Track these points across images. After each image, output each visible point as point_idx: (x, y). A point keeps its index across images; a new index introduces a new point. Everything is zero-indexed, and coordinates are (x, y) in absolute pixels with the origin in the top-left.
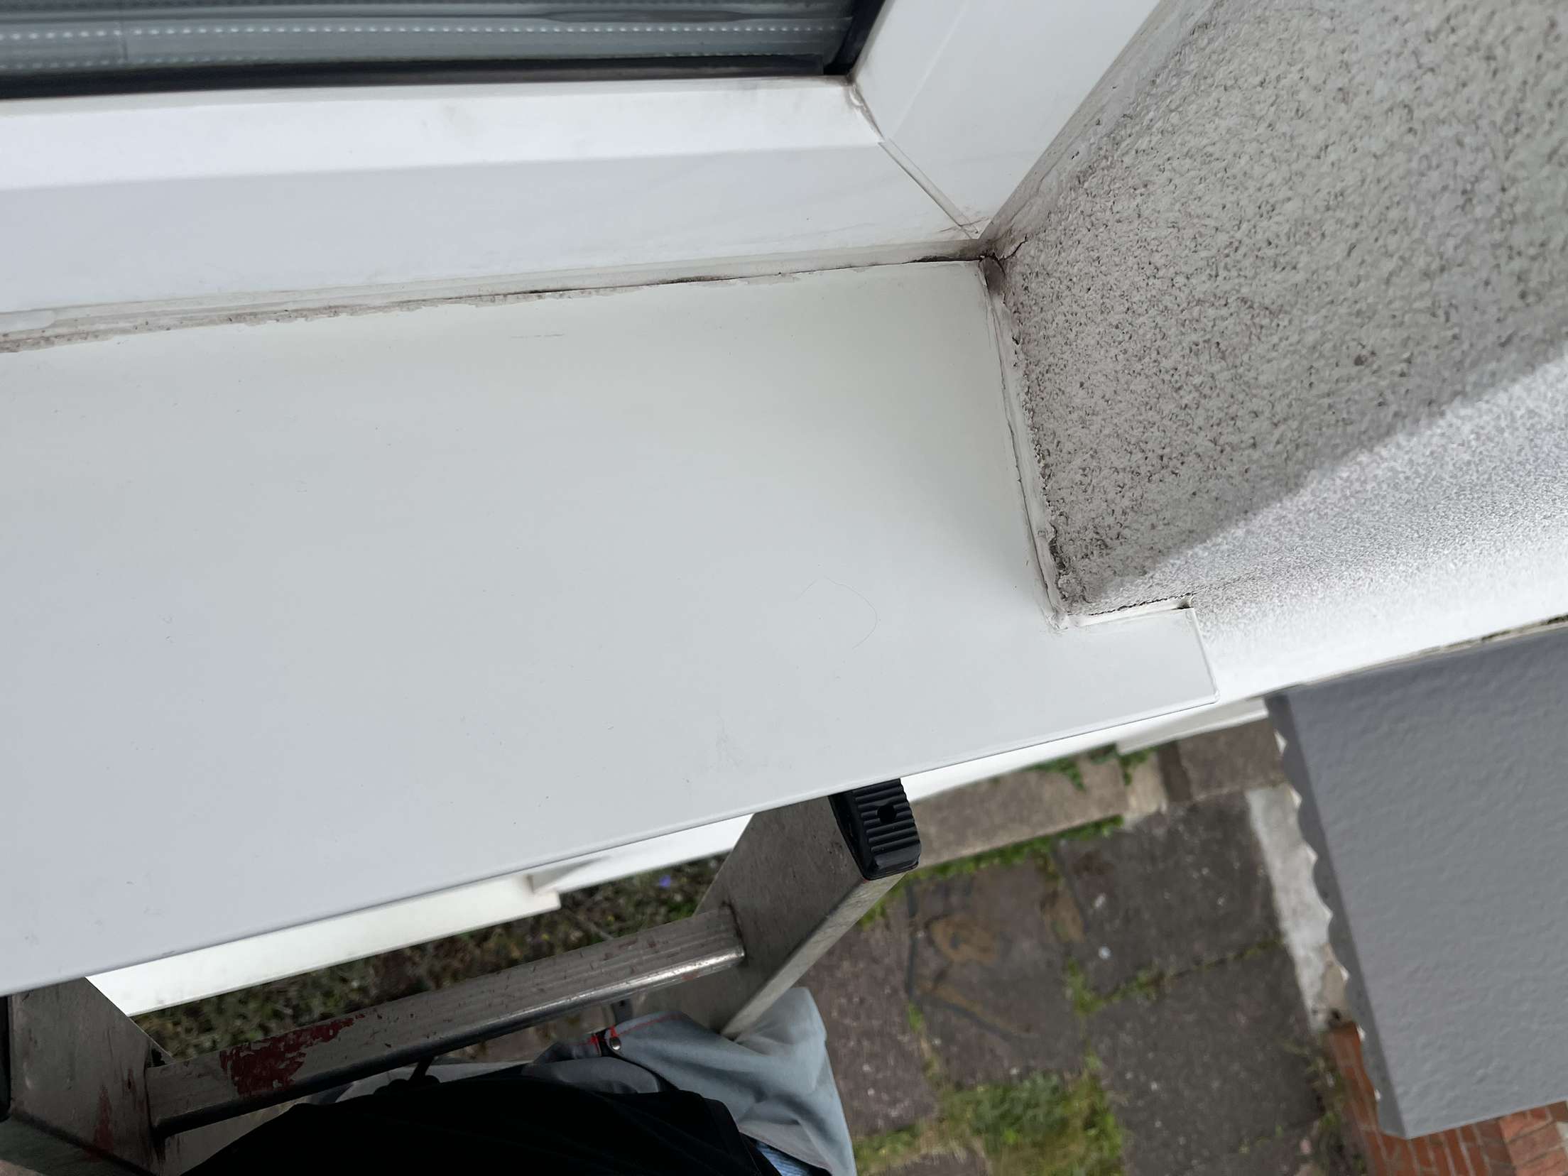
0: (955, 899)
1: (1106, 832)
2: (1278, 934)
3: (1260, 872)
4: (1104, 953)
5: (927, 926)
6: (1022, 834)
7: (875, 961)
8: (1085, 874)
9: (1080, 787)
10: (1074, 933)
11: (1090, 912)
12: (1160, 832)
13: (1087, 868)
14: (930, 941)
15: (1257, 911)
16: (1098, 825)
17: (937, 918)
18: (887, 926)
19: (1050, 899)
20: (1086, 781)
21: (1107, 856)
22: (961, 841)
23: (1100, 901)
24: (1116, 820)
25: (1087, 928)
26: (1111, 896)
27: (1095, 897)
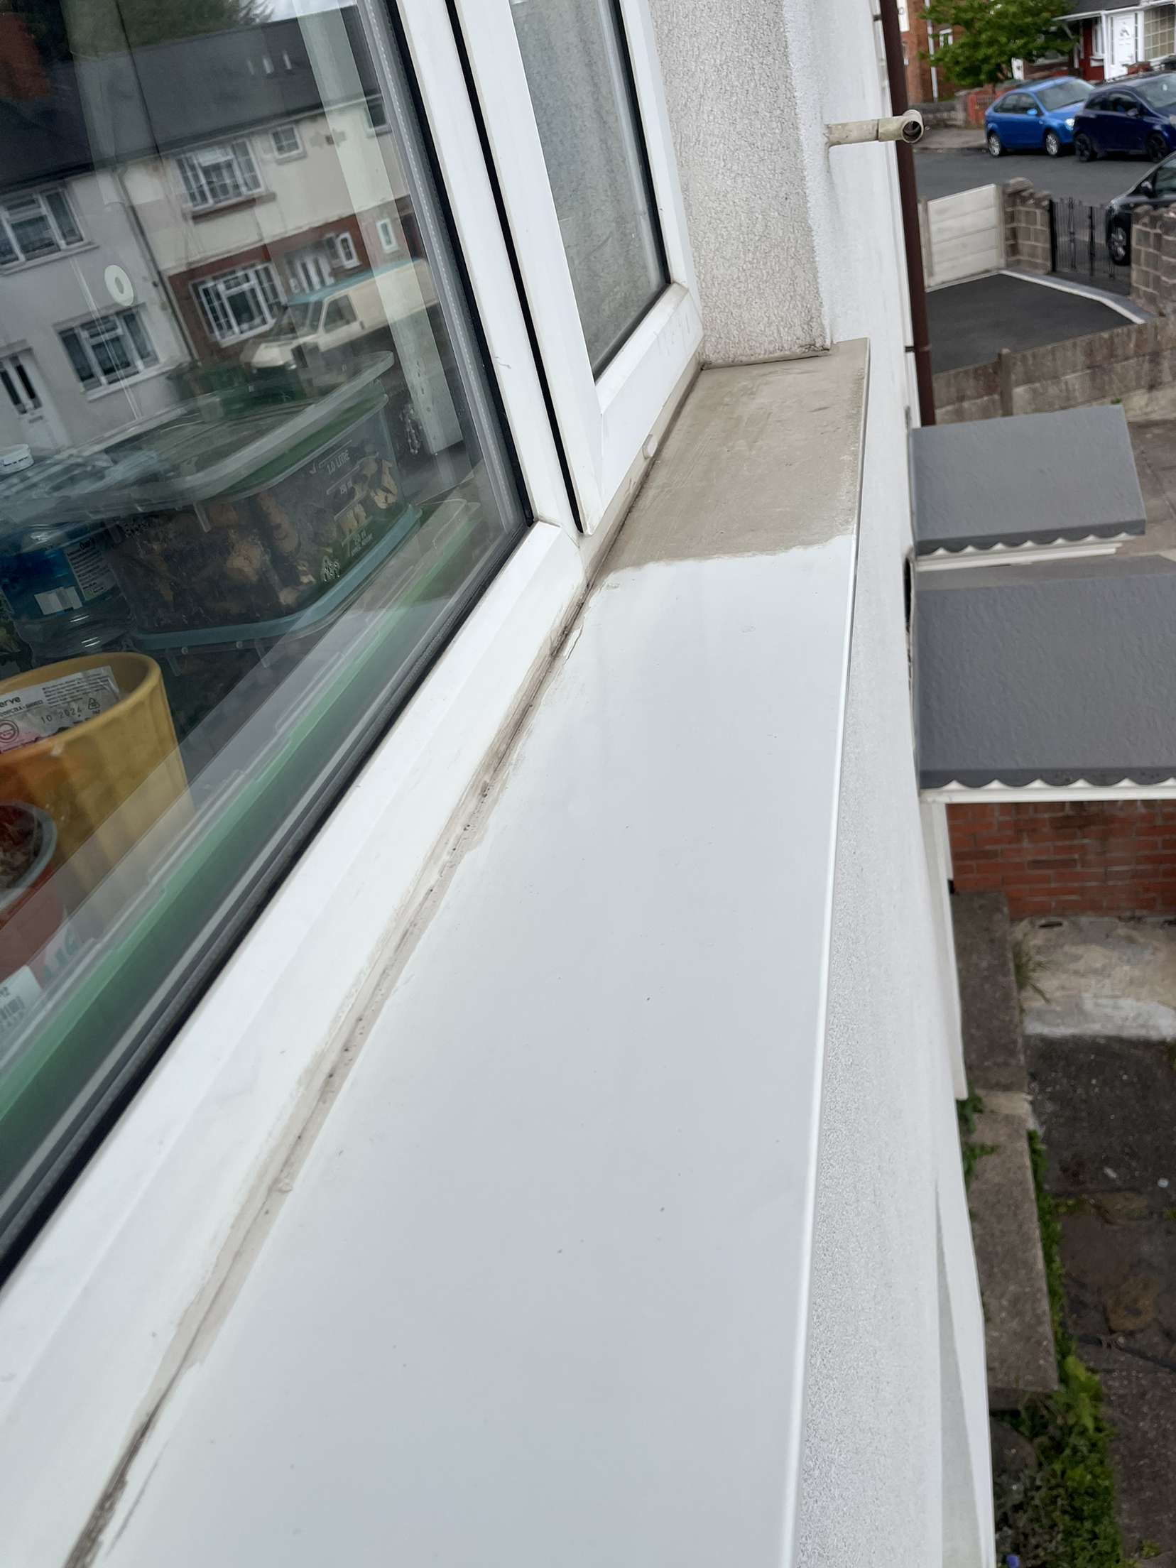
0: (1088, 1298)
1: (1042, 1147)
2: (1162, 1043)
3: (1102, 1041)
4: (1164, 1183)
5: (1112, 1332)
6: (1031, 1210)
7: (1143, 1395)
8: (1081, 1177)
9: (993, 1150)
10: (1138, 1203)
11: (1119, 1183)
12: (1050, 1107)
13: (1075, 1175)
14: (1130, 1334)
15: (1139, 1053)
16: (1034, 1151)
17: (1107, 1320)
18: (1109, 1372)
19: (1102, 1214)
20: (989, 1143)
21: (1067, 1155)
22: (1029, 1267)
23: (1111, 1173)
24: (1031, 1137)
25: (1136, 1191)
26: (1107, 1162)
27: (1106, 1176)
